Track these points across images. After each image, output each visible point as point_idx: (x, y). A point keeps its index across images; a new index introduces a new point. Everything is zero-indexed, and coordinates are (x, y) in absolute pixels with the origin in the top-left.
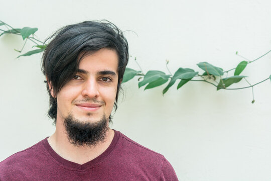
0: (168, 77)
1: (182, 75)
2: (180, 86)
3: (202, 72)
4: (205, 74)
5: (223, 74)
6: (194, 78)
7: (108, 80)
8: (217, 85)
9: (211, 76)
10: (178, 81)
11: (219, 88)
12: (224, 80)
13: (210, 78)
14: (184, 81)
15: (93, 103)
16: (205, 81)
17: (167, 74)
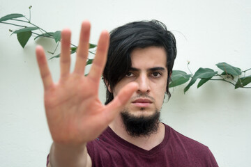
0: (189, 76)
1: (202, 75)
2: (199, 85)
3: (220, 71)
4: (224, 74)
5: (240, 74)
6: (214, 78)
7: (159, 75)
8: (235, 83)
9: (230, 76)
10: (198, 80)
11: (237, 86)
12: (241, 79)
13: (228, 77)
14: (204, 80)
15: (145, 98)
16: (223, 80)
17: (188, 73)
